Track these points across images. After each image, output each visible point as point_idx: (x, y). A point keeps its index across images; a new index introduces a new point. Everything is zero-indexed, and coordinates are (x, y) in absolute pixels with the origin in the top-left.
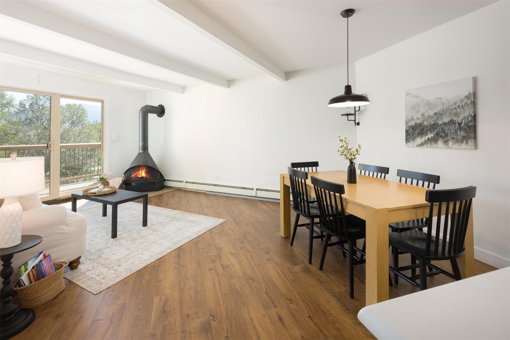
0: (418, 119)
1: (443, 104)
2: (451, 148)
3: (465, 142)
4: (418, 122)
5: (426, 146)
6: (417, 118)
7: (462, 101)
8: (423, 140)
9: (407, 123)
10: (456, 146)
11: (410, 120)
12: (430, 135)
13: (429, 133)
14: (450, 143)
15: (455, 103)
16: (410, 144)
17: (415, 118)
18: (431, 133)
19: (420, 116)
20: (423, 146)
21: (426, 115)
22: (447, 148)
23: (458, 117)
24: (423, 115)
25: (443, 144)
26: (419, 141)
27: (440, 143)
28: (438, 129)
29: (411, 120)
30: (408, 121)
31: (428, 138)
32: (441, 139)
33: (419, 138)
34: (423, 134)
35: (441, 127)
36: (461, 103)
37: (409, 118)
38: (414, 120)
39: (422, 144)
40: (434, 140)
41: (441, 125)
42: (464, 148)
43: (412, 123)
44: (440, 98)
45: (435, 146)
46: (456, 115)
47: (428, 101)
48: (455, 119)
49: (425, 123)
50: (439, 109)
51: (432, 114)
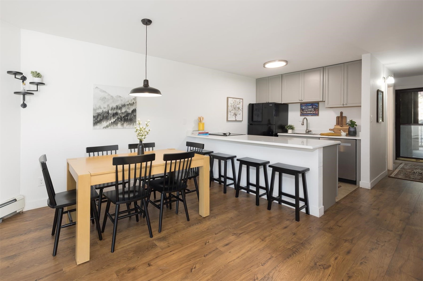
0: (105, 108)
1: (122, 100)
2: (125, 128)
3: (132, 124)
4: (104, 110)
5: (110, 128)
6: (104, 108)
7: (131, 100)
8: (108, 123)
9: (94, 110)
10: (128, 126)
11: (98, 108)
12: (113, 120)
13: (112, 118)
14: (125, 125)
15: (128, 101)
16: (99, 126)
17: (102, 107)
18: (113, 119)
19: (106, 106)
20: (108, 128)
21: (111, 106)
22: (123, 128)
23: (130, 109)
24: (108, 106)
25: (121, 126)
26: (105, 124)
27: (119, 125)
28: (118, 116)
29: (99, 108)
30: (97, 109)
31: (112, 122)
32: (120, 122)
33: (105, 122)
34: (108, 119)
35: (120, 115)
36: (131, 101)
37: (98, 107)
38: (101, 108)
39: (107, 127)
40: (115, 123)
41: (120, 113)
42: (132, 128)
43: (100, 111)
44: (120, 97)
45: (116, 127)
46: (128, 108)
47: (112, 97)
48: (128, 110)
49: (110, 112)
50: (119, 103)
51: (114, 106)
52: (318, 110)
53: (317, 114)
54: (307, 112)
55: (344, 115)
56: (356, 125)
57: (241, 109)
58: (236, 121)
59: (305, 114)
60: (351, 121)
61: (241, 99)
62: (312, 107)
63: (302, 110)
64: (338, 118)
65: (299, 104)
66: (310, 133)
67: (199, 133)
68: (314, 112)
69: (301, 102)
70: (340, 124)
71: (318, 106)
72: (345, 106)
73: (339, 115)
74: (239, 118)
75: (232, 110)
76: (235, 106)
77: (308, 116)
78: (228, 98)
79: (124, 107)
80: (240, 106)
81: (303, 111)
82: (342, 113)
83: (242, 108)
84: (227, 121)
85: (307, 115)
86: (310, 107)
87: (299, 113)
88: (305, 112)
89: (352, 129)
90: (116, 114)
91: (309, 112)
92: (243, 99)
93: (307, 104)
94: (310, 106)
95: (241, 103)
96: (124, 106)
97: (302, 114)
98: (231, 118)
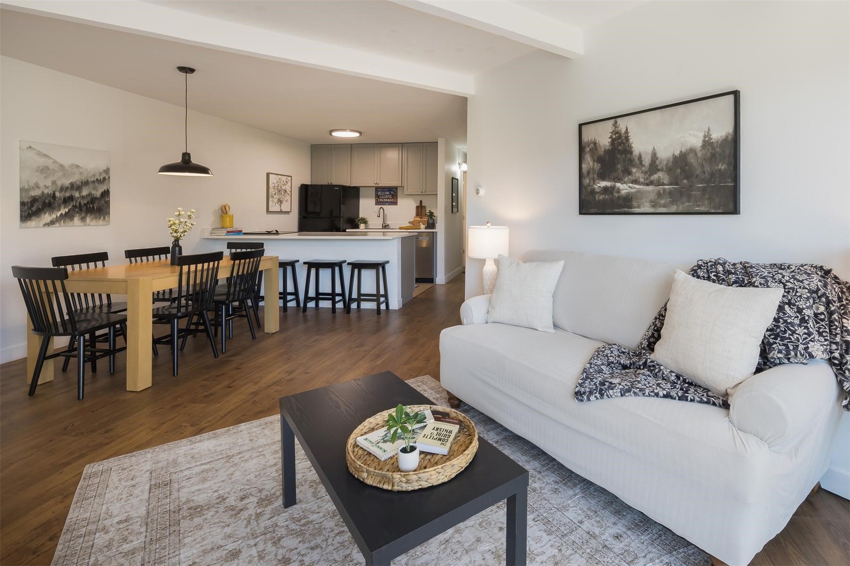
0: (47, 187)
1: (81, 173)
2: (89, 225)
3: (102, 217)
4: (46, 191)
5: (57, 225)
6: (45, 186)
7: (100, 174)
8: (54, 216)
9: (22, 190)
10: (94, 222)
11: (33, 188)
12: (64, 211)
13: (63, 207)
14: (88, 219)
15: (94, 176)
16: (33, 223)
17: (41, 185)
18: (65, 208)
19: (49, 183)
20: (53, 226)
21: (59, 183)
22: (85, 225)
23: (97, 191)
24: (54, 183)
25: (80, 221)
26: (47, 217)
27: (76, 220)
28: (74, 203)
29: (35, 187)
30: (30, 189)
31: (62, 214)
32: (78, 215)
33: (47, 215)
34: (54, 209)
35: (79, 201)
36: (100, 176)
37: (32, 184)
38: (39, 188)
39: (52, 223)
40: (68, 216)
41: (78, 198)
42: (101, 224)
43: (36, 193)
44: (78, 166)
45: (70, 223)
46: (95, 188)
47: (61, 166)
48: (93, 192)
49: (58, 194)
50: (76, 178)
51: (67, 182)
52: (397, 198)
53: (395, 203)
54: (383, 199)
55: (423, 205)
56: (434, 216)
57: (288, 192)
58: (281, 212)
59: (382, 202)
60: (430, 212)
61: (288, 176)
62: (390, 193)
63: (377, 196)
64: (417, 207)
65: (374, 189)
66: (386, 227)
67: (228, 232)
68: (392, 200)
69: (376, 185)
70: (419, 215)
71: (397, 192)
72: (424, 193)
73: (419, 205)
74: (285, 207)
75: (275, 194)
76: (280, 188)
77: (385, 205)
78: (268, 174)
79: (87, 186)
80: (288, 187)
81: (379, 198)
82: (421, 202)
83: (291, 192)
84: (268, 211)
85: (384, 203)
86: (387, 193)
87: (373, 201)
88: (382, 200)
89: (431, 221)
90: (71, 198)
91: (386, 200)
92: (291, 177)
93: (383, 189)
94: (387, 191)
95: (289, 184)
96: (86, 183)
97: (377, 203)
98: (274, 207)
